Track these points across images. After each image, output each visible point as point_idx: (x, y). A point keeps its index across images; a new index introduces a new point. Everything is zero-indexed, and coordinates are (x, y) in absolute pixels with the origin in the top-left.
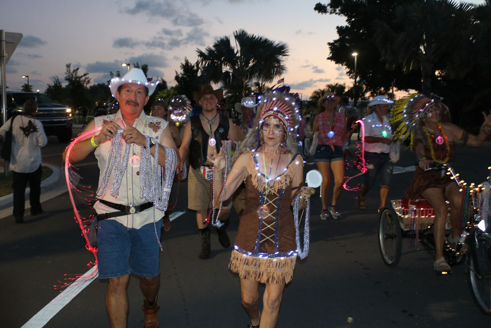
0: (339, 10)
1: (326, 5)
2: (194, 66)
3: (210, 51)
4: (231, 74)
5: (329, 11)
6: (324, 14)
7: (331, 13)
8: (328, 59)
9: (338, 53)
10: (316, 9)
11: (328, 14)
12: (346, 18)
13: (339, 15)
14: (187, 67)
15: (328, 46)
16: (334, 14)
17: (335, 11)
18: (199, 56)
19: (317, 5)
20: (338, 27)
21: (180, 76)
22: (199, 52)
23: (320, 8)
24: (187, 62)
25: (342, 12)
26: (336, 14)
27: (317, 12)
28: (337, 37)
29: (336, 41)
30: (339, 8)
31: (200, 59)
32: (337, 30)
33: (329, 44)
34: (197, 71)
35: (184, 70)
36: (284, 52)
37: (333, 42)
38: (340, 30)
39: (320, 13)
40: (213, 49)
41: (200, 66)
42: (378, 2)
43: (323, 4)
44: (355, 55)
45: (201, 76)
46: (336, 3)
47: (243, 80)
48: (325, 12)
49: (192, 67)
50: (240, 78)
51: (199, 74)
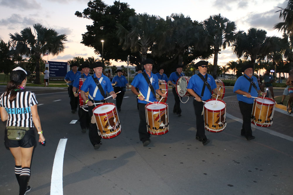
0: (89, 16)
1: (82, 13)
2: (7, 44)
3: (18, 35)
4: (31, 49)
6: (80, 18)
7: (84, 17)
8: (81, 43)
9: (87, 40)
10: (76, 14)
11: (82, 18)
12: (93, 21)
14: (2, 44)
17: (86, 16)
18: (11, 38)
19: (77, 12)
20: (87, 26)
22: (11, 36)
23: (78, 14)
24: (2, 42)
25: (92, 17)
26: (87, 18)
27: (76, 16)
28: (87, 31)
29: (86, 33)
30: (89, 15)
31: (11, 40)
32: (86, 27)
33: (83, 35)
34: (9, 47)
36: (64, 38)
38: (89, 27)
39: (78, 17)
40: (20, 34)
41: (11, 45)
42: (110, 13)
43: (80, 12)
44: (103, 41)
45: (12, 50)
46: (86, 12)
47: (40, 53)
48: (81, 16)
49: (5, 45)
50: (38, 52)
51: (10, 49)
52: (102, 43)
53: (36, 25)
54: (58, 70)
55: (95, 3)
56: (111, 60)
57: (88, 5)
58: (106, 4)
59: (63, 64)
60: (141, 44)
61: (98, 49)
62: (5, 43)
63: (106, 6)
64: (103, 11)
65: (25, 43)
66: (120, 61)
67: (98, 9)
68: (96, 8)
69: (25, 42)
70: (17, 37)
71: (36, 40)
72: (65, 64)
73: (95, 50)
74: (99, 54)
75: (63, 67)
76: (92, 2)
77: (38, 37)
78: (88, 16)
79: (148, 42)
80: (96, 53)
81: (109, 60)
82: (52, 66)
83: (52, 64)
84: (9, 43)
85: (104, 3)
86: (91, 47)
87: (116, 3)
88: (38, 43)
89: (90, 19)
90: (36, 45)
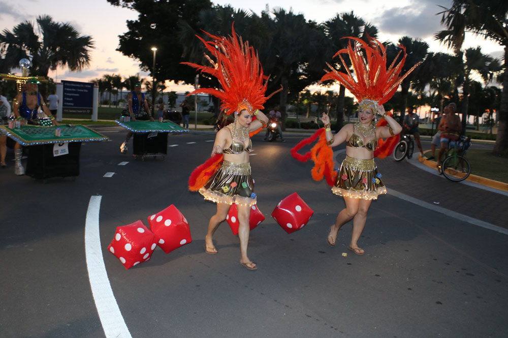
0: (132, 5)
3: (8, 34)
4: (31, 59)
5: (122, 4)
6: (116, 7)
7: (123, 7)
8: (117, 50)
9: (128, 46)
11: (120, 7)
12: (139, 14)
13: (131, 9)
15: (119, 39)
16: (126, 8)
17: (127, 5)
20: (128, 21)
23: (113, 1)
25: (136, 7)
26: (129, 8)
27: (109, 3)
28: (127, 30)
29: (126, 34)
30: (132, 3)
32: (126, 24)
33: (120, 37)
36: (89, 43)
37: (123, 35)
38: (130, 24)
39: (113, 6)
40: (13, 32)
42: (168, 1)
44: (154, 49)
47: (47, 67)
48: (118, 4)
50: (43, 64)
52: (152, 52)
53: (40, 17)
54: (78, 95)
56: (167, 82)
59: (87, 86)
61: (147, 62)
65: (21, 48)
66: (183, 84)
69: (21, 46)
70: (7, 37)
71: (41, 43)
72: (89, 86)
73: (141, 63)
74: (147, 70)
75: (87, 91)
77: (44, 39)
78: (130, 4)
80: (142, 69)
81: (164, 82)
82: (68, 89)
83: (68, 85)
86: (134, 59)
88: (45, 48)
89: (133, 9)
90: (41, 53)
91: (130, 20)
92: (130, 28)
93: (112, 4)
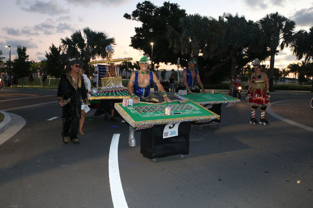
0: (138, 19)
1: (131, 15)
2: (58, 48)
3: (68, 40)
4: (80, 53)
5: (132, 18)
6: (129, 20)
7: (133, 20)
8: (130, 46)
9: (136, 43)
10: (124, 16)
11: (131, 20)
12: (142, 23)
14: (53, 49)
15: (131, 39)
17: (135, 18)
18: (62, 42)
19: (125, 14)
20: (135, 28)
21: (49, 54)
22: (62, 40)
23: (127, 16)
24: (53, 46)
25: (141, 19)
26: (136, 20)
27: (125, 18)
28: (135, 34)
29: (135, 36)
30: (138, 17)
31: (62, 44)
32: (135, 30)
33: (131, 38)
34: (60, 51)
35: (51, 51)
36: (113, 42)
37: (133, 36)
38: (137, 30)
39: (127, 19)
40: (70, 38)
41: (62, 49)
42: (159, 15)
43: (128, 14)
44: (152, 44)
45: (62, 54)
46: (135, 14)
47: (89, 57)
48: (130, 18)
49: (56, 49)
50: (87, 56)
51: (61, 53)
52: (151, 46)
53: (85, 29)
55: (144, 5)
56: (160, 63)
57: (137, 7)
58: (155, 5)
60: (192, 46)
61: (147, 51)
62: (56, 47)
63: (156, 7)
64: (152, 13)
66: (170, 65)
67: (147, 11)
68: (144, 9)
69: (75, 46)
70: (67, 41)
71: (86, 44)
73: (144, 53)
76: (141, 4)
77: (88, 41)
78: (137, 18)
79: (199, 44)
80: (145, 56)
81: (158, 64)
82: (101, 70)
83: (101, 67)
84: (60, 47)
85: (154, 5)
86: (140, 50)
87: (166, 4)
88: (88, 47)
89: (139, 21)
90: (86, 49)
91: (137, 27)
92: (136, 32)
93: (126, 18)
